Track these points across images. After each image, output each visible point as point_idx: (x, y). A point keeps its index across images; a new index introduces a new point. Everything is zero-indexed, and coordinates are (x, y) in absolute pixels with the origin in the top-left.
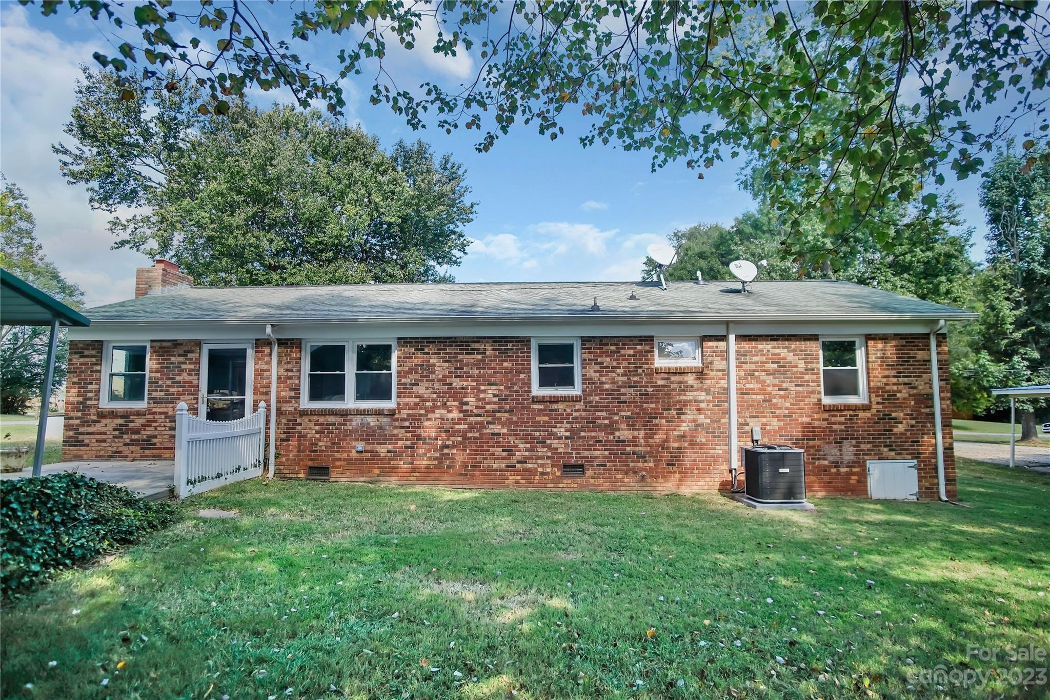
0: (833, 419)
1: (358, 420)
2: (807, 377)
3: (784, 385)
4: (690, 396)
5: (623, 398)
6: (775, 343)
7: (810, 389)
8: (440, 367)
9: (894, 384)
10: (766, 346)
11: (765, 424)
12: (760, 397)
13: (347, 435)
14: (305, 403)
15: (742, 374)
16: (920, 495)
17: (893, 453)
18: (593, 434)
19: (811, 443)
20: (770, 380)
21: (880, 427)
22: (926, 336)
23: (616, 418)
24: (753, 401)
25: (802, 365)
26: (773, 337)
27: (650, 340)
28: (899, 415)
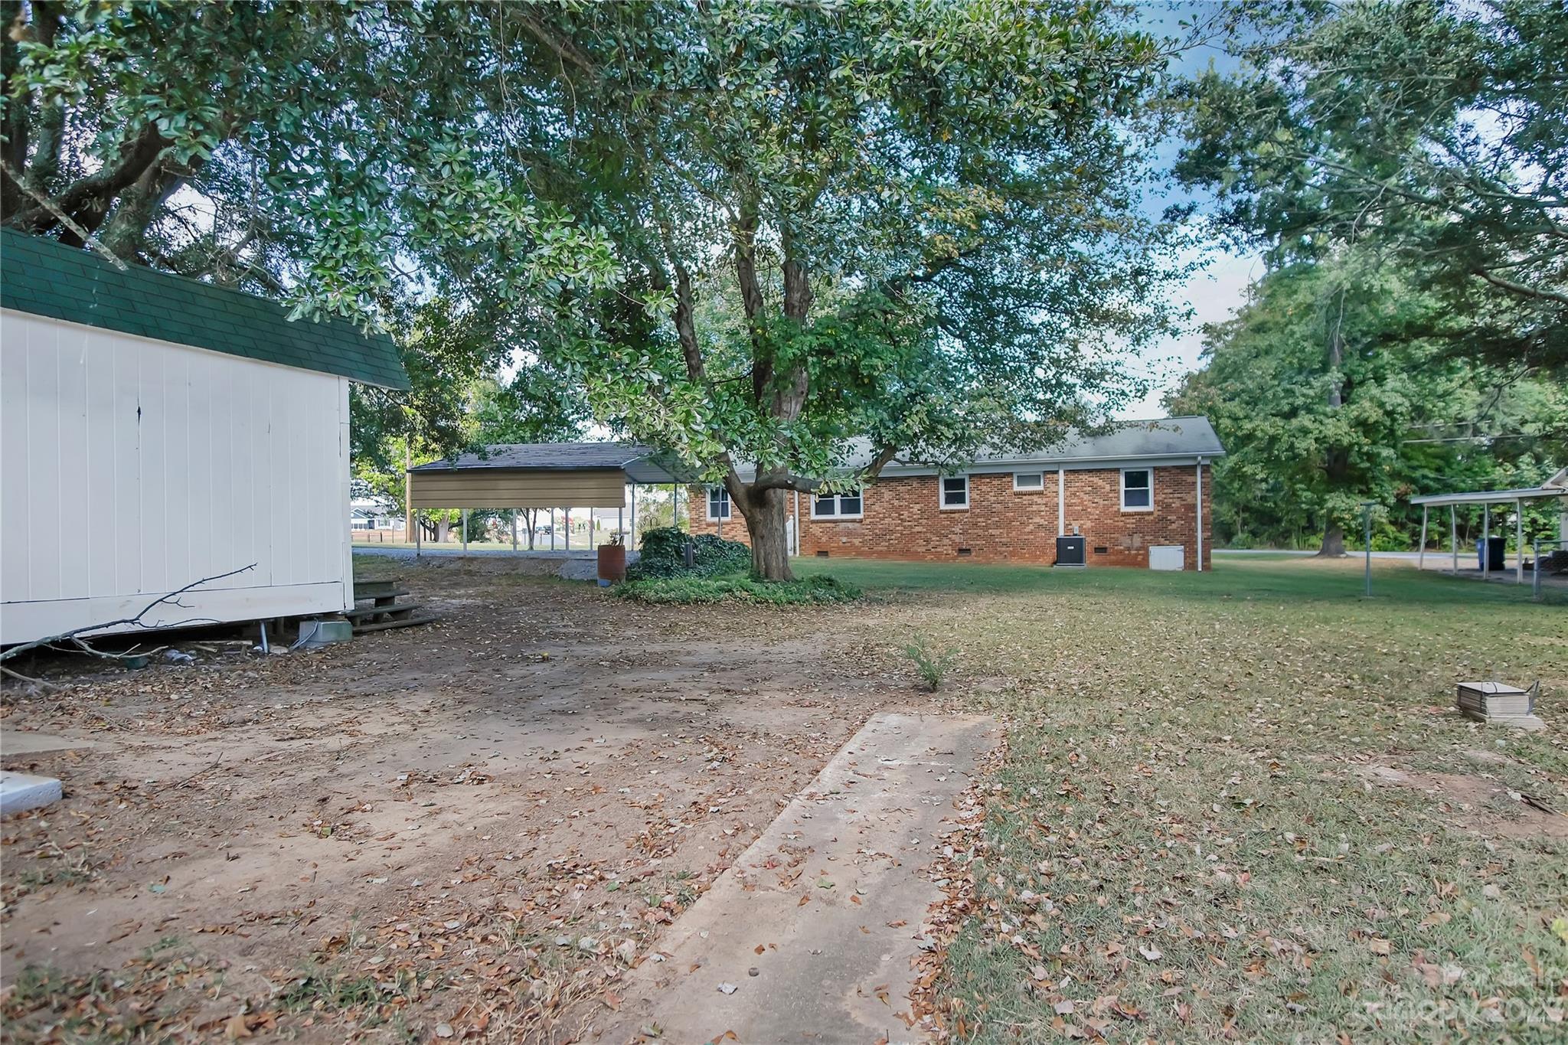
0: (1127, 521)
1: (842, 525)
2: (1110, 495)
3: (1096, 500)
4: (1035, 508)
5: (994, 510)
6: (1091, 474)
7: (1113, 502)
8: (887, 495)
9: (1170, 498)
10: (1084, 477)
11: (1083, 525)
12: (1079, 508)
13: (837, 534)
14: (814, 516)
15: (1068, 494)
16: (1184, 567)
17: (1168, 542)
18: (976, 531)
19: (1112, 535)
20: (1086, 497)
21: (1159, 525)
22: (1195, 467)
23: (990, 522)
24: (1075, 510)
25: (1108, 487)
26: (1090, 471)
27: (1010, 475)
28: (1173, 517)
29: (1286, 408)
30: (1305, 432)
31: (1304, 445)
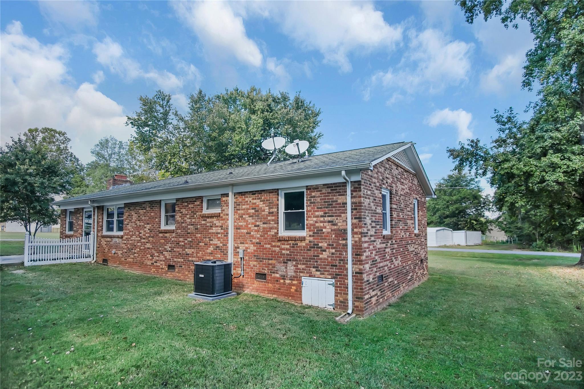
0: (283, 246)
1: (115, 240)
2: (269, 218)
3: (257, 223)
4: (214, 230)
5: (189, 231)
6: (254, 196)
7: (271, 225)
8: (135, 217)
9: (321, 222)
10: (249, 199)
11: (247, 248)
12: (245, 231)
13: (112, 247)
15: (237, 217)
16: (336, 306)
17: (318, 273)
18: (178, 249)
19: (270, 262)
20: (250, 220)
21: (311, 253)
22: (344, 185)
23: (186, 242)
24: (242, 233)
25: (267, 210)
26: (253, 193)
27: (201, 198)
28: (324, 245)
29: (539, 151)
30: (554, 167)
31: (553, 178)
